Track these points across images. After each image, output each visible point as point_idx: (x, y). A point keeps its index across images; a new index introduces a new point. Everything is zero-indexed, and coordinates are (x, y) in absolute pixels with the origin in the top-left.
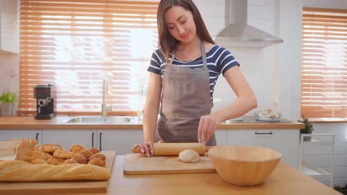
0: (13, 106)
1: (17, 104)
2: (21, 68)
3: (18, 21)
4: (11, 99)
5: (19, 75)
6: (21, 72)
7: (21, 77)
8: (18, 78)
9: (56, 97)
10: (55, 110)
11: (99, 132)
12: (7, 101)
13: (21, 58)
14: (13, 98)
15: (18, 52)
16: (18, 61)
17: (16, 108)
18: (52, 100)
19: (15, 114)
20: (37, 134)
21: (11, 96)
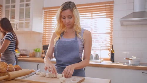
1: (41, 53)
2: (43, 38)
3: (43, 20)
4: (38, 50)
6: (43, 40)
7: (43, 42)
8: (42, 42)
12: (37, 51)
13: (44, 34)
15: (42, 32)
16: (42, 36)
17: (41, 55)
19: (40, 57)
20: (38, 64)
21: (38, 49)
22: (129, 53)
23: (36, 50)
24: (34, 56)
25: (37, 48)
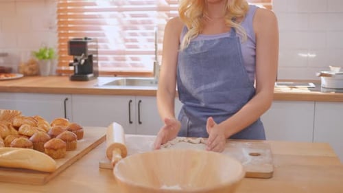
0: (52, 64)
1: (56, 62)
2: (59, 17)
4: (47, 55)
5: (57, 26)
6: (60, 23)
7: (60, 28)
8: (56, 29)
9: (96, 53)
10: (94, 69)
11: (138, 99)
12: (44, 58)
13: (59, 5)
14: (50, 54)
16: (56, 9)
17: (56, 67)
18: (91, 57)
19: (54, 73)
20: (67, 99)
21: (48, 51)
22: (314, 56)
23: (41, 55)
24: (34, 72)
25: (43, 49)
